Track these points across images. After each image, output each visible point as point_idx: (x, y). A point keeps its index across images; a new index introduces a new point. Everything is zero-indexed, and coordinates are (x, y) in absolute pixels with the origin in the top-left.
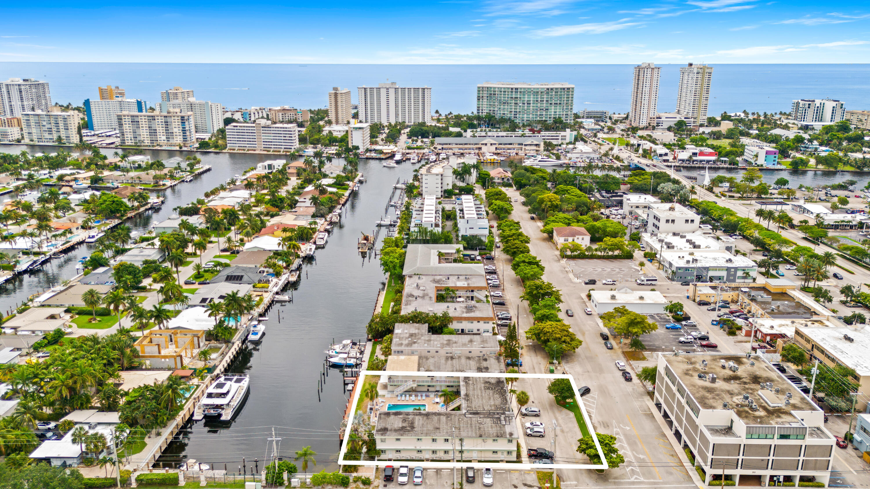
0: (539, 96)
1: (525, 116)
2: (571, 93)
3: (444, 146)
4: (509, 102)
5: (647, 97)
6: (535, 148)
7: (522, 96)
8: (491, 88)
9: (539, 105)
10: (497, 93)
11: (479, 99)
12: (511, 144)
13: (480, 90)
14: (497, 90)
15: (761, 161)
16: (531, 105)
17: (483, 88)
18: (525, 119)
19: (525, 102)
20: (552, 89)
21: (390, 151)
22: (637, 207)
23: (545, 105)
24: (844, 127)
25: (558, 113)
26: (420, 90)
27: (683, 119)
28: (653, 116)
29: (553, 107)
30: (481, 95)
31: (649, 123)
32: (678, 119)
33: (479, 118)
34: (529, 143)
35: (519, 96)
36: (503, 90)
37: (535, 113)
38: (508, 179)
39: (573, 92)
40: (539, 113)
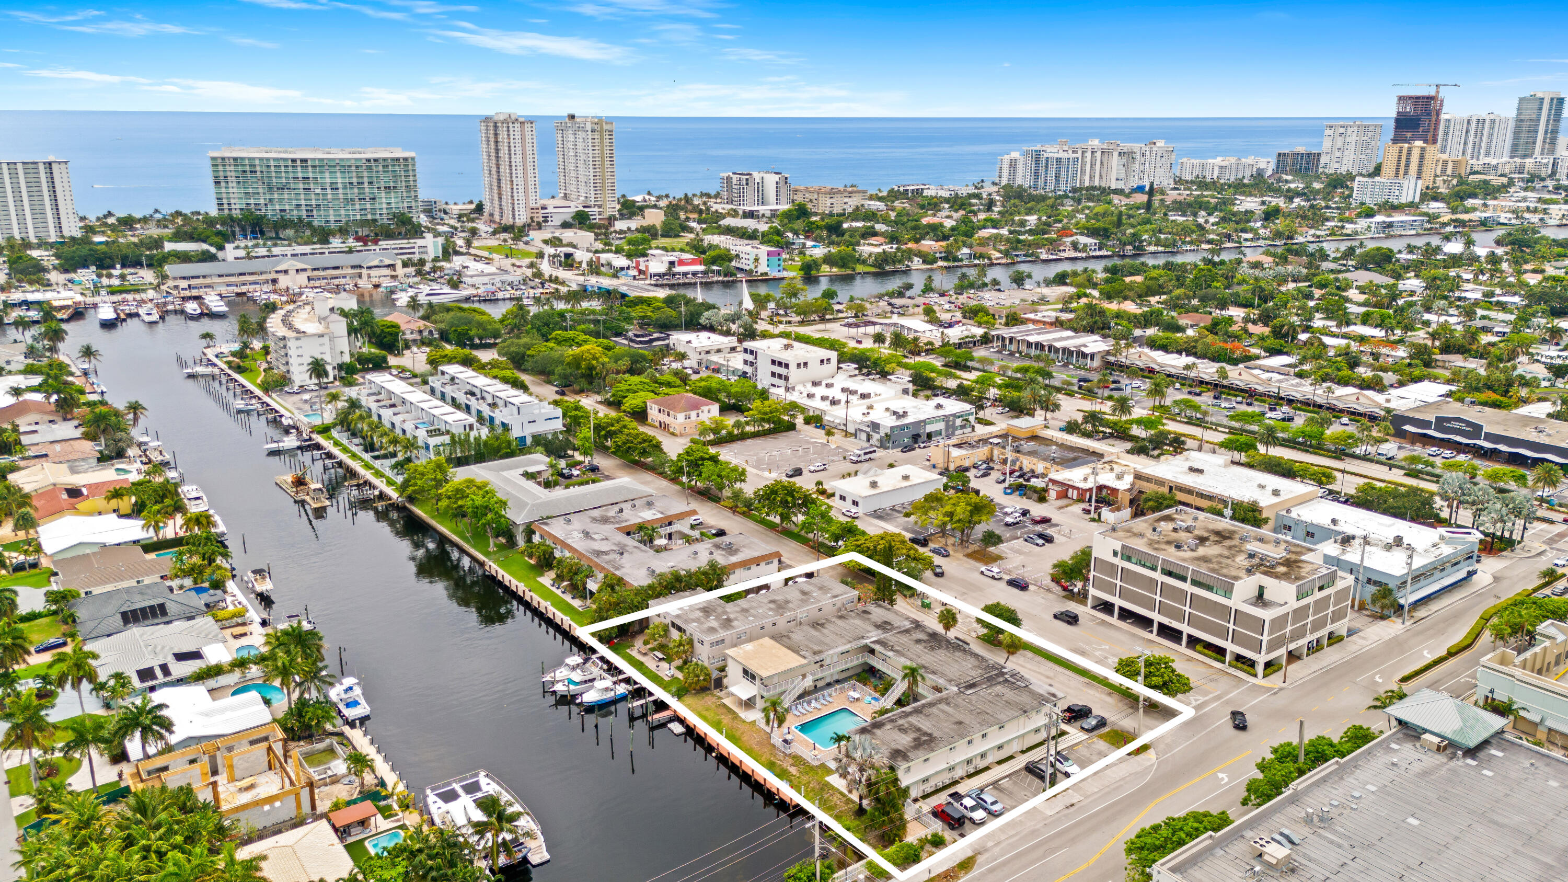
0: (354, 175)
1: (331, 212)
2: (410, 167)
3: (193, 282)
4: (292, 186)
5: (520, 172)
6: (387, 272)
7: (318, 175)
8: (242, 159)
9: (356, 191)
10: (258, 169)
11: (217, 183)
12: (337, 268)
13: (218, 163)
14: (257, 162)
15: (763, 268)
16: (341, 191)
17: (223, 159)
18: (332, 218)
19: (327, 186)
20: (376, 160)
21: (70, 302)
22: (708, 352)
23: (367, 190)
24: (801, 212)
25: (393, 205)
26: (41, 166)
27: (581, 208)
28: (534, 206)
29: (383, 195)
30: (221, 174)
31: (532, 218)
32: (573, 209)
33: (230, 220)
34: (376, 263)
35: (311, 175)
36: (272, 163)
37: (350, 207)
38: (431, 332)
39: (414, 165)
40: (357, 207)
